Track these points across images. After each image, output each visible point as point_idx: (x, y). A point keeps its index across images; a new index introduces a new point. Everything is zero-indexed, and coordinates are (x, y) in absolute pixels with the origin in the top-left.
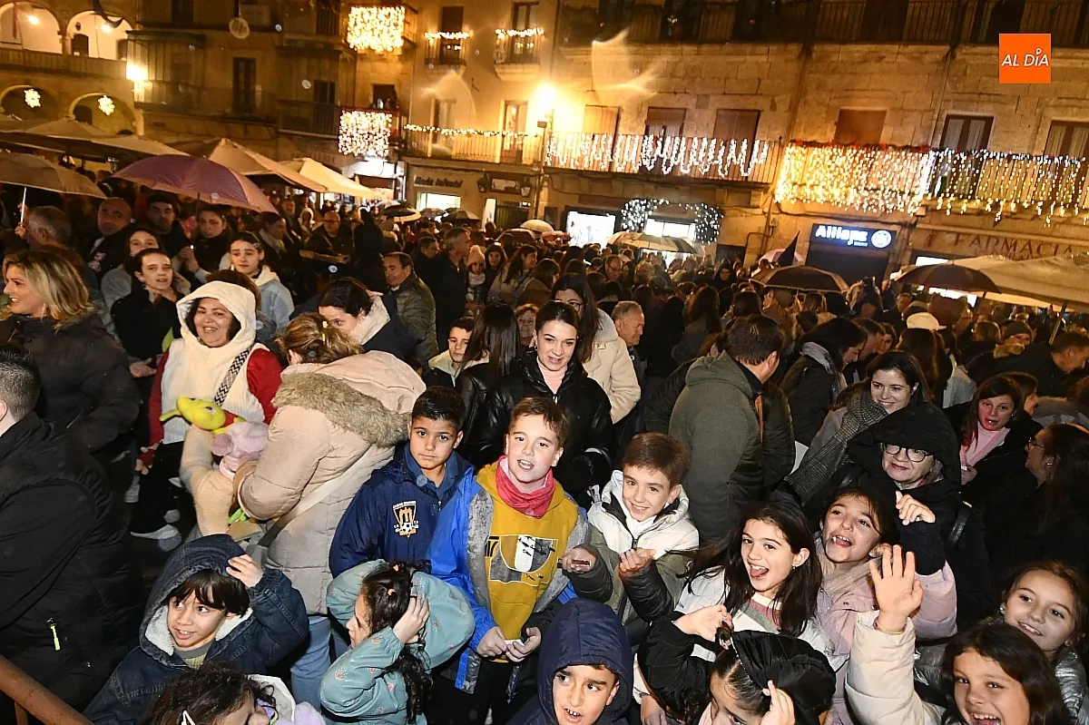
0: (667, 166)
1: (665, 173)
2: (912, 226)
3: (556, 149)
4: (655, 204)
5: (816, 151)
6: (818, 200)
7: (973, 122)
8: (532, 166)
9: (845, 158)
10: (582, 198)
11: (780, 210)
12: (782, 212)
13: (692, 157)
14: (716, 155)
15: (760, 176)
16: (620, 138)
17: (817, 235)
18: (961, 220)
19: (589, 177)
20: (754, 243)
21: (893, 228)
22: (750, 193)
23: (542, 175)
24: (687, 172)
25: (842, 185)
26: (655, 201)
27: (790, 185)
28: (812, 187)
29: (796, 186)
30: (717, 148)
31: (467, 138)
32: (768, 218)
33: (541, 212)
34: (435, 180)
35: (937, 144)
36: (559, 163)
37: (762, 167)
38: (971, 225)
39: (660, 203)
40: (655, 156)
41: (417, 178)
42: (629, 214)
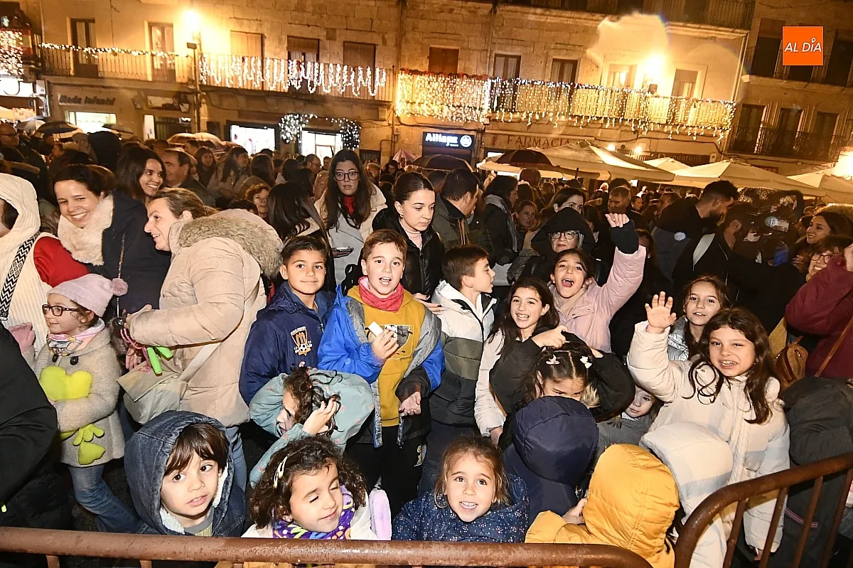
0: (312, 87)
1: (311, 92)
2: (482, 132)
3: (209, 69)
4: (306, 118)
5: (418, 78)
6: (425, 114)
7: (510, 59)
8: (187, 84)
9: (438, 83)
10: (241, 113)
11: (400, 122)
12: (402, 124)
13: (330, 79)
14: (349, 78)
15: (383, 96)
16: (268, 62)
17: (427, 140)
18: (509, 126)
19: (246, 95)
20: (386, 148)
21: (473, 133)
22: (378, 109)
23: (199, 93)
24: (329, 91)
25: (438, 103)
26: (306, 116)
27: (405, 103)
28: (420, 104)
29: (409, 104)
30: (349, 74)
31: (113, 57)
32: (393, 128)
33: (204, 126)
34: (83, 99)
35: (491, 74)
36: (214, 82)
37: (384, 89)
38: (514, 129)
39: (311, 117)
40: (301, 78)
41: (62, 96)
42: (286, 127)
